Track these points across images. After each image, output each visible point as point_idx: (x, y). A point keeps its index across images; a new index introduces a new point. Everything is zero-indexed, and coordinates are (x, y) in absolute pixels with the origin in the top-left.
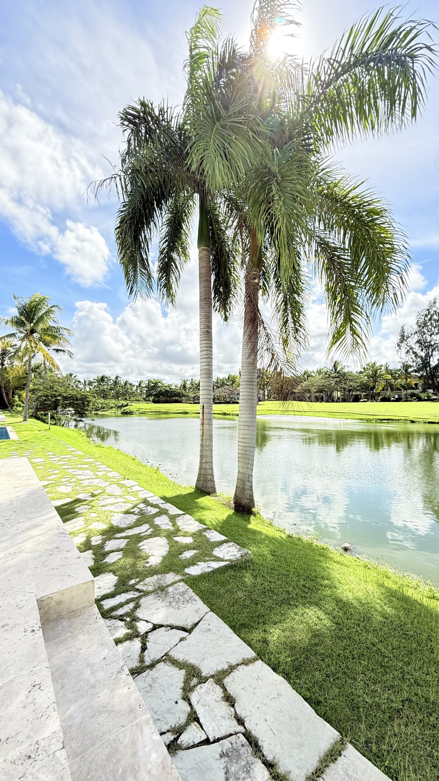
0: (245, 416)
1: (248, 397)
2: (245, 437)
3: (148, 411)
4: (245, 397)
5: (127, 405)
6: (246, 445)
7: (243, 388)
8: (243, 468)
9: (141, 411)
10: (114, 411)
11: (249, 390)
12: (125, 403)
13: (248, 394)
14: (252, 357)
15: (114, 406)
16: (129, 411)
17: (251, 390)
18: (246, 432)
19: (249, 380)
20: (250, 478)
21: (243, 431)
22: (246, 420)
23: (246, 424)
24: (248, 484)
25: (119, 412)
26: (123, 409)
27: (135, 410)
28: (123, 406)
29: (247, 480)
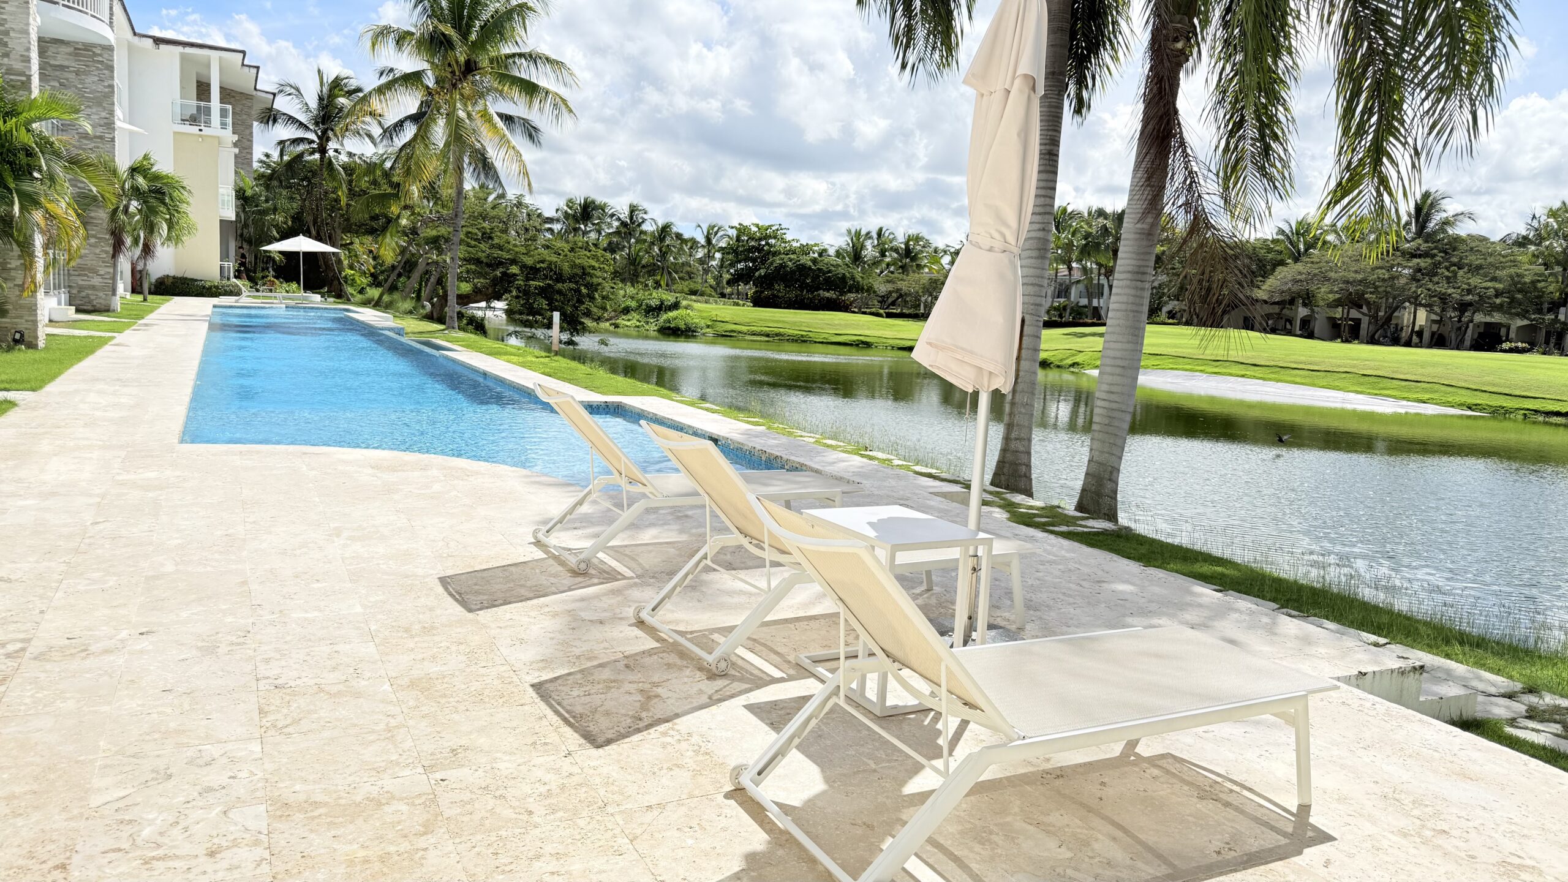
0: (1119, 346)
1: (1130, 307)
2: (1114, 389)
3: (744, 329)
4: (1123, 307)
5: (676, 306)
6: (1114, 406)
7: (1122, 287)
8: (1102, 452)
9: (721, 328)
10: (634, 322)
11: (1133, 292)
12: (669, 298)
13: (1131, 299)
14: (1149, 220)
15: (634, 304)
16: (683, 327)
17: (1139, 293)
18: (1117, 379)
19: (1136, 270)
20: (1115, 474)
21: (1111, 377)
22: (1118, 354)
23: (1120, 363)
24: (1109, 485)
25: (652, 327)
26: (664, 317)
27: (702, 323)
28: (661, 308)
29: (1107, 476)
